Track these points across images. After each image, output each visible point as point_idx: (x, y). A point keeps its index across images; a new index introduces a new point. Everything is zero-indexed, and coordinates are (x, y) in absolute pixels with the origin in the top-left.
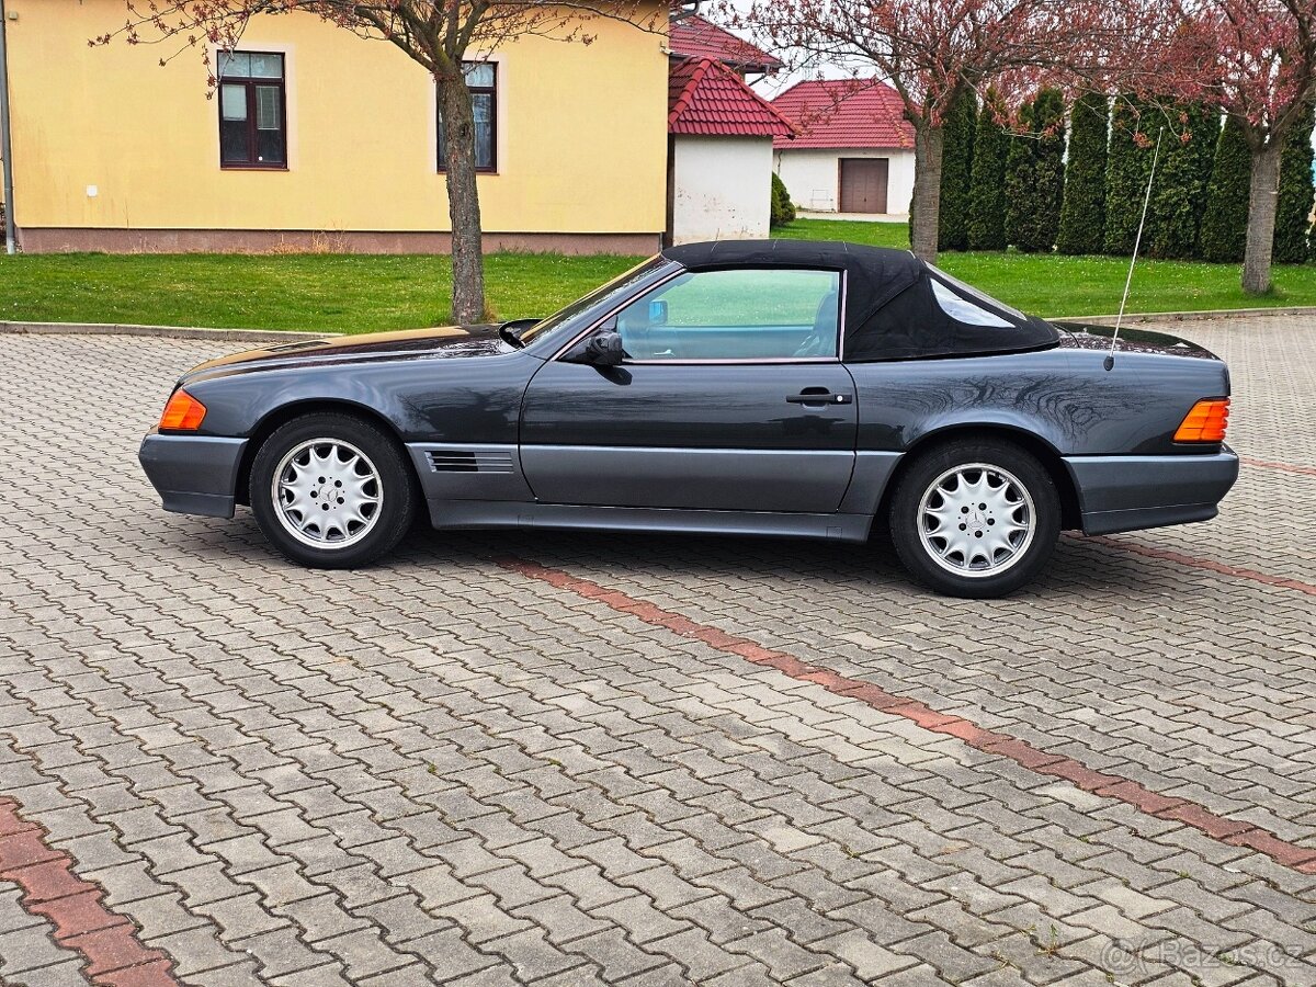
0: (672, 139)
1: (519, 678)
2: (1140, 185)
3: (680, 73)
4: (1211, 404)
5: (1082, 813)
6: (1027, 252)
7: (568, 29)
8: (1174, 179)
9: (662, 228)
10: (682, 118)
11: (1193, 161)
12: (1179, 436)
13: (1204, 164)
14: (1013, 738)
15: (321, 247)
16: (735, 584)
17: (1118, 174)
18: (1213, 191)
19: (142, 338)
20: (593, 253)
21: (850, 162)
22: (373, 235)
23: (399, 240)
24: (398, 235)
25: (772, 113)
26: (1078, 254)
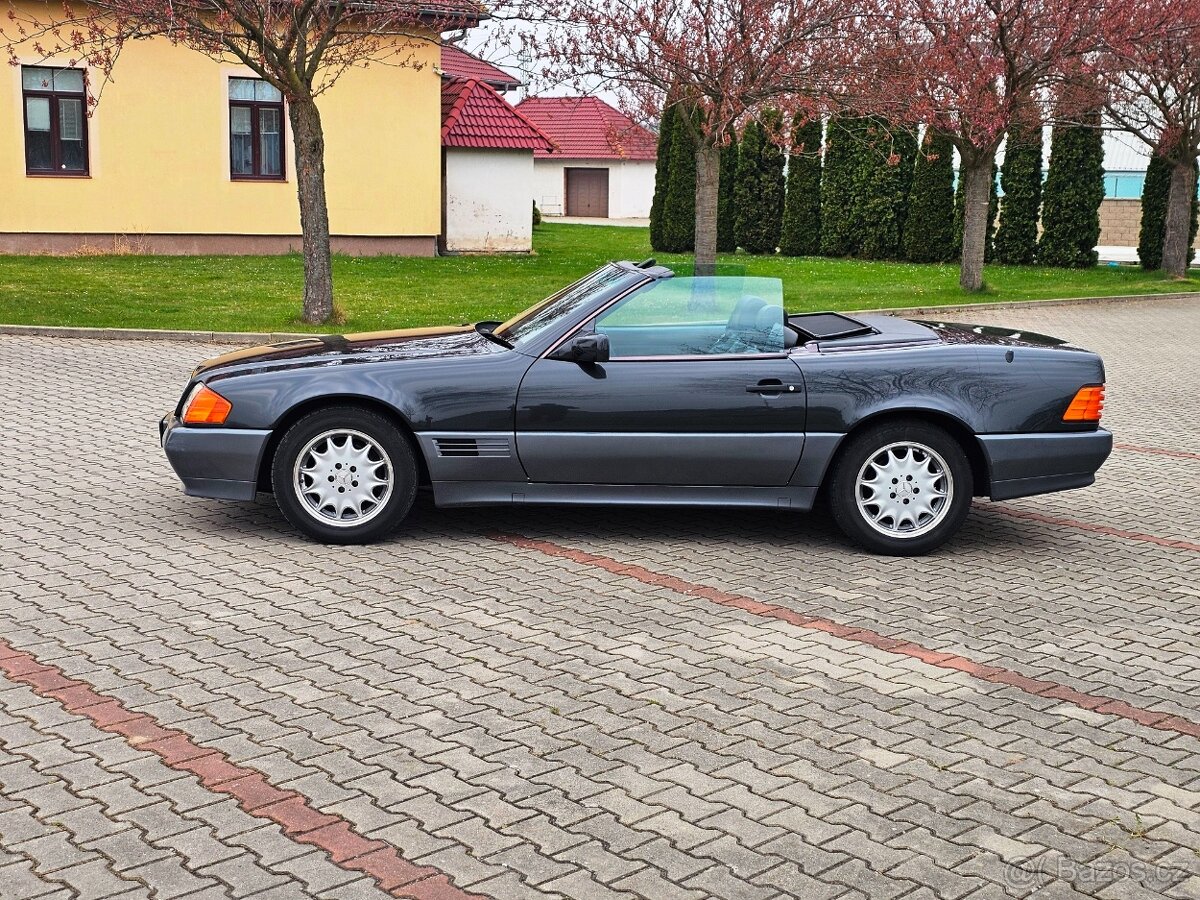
0: (445, 150)
1: (575, 633)
2: (851, 195)
3: (451, 93)
4: (1091, 389)
5: (1096, 727)
6: (754, 254)
7: (402, 57)
8: (881, 191)
9: (437, 232)
10: (453, 132)
11: (896, 174)
12: (1069, 415)
13: (905, 177)
14: (1005, 670)
15: (123, 249)
16: (701, 549)
17: (832, 185)
18: (913, 200)
19: (21, 337)
20: (375, 255)
21: (574, 171)
22: (171, 238)
23: (195, 242)
24: (194, 237)
25: (532, 129)
26: (798, 255)
